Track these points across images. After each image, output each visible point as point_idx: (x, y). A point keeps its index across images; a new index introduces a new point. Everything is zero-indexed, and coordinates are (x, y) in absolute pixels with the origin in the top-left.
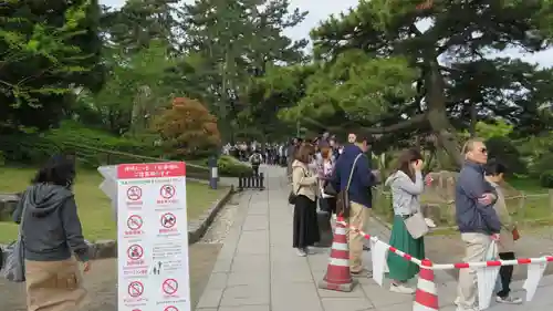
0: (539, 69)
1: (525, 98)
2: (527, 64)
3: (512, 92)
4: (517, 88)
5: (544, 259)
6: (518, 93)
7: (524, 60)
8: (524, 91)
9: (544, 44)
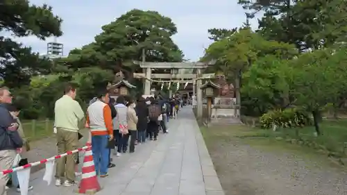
0: (23, 47)
1: (13, 64)
2: (15, 43)
3: (4, 59)
4: (8, 57)
5: (53, 158)
6: (9, 60)
7: (13, 40)
8: (12, 59)
9: (27, 33)
